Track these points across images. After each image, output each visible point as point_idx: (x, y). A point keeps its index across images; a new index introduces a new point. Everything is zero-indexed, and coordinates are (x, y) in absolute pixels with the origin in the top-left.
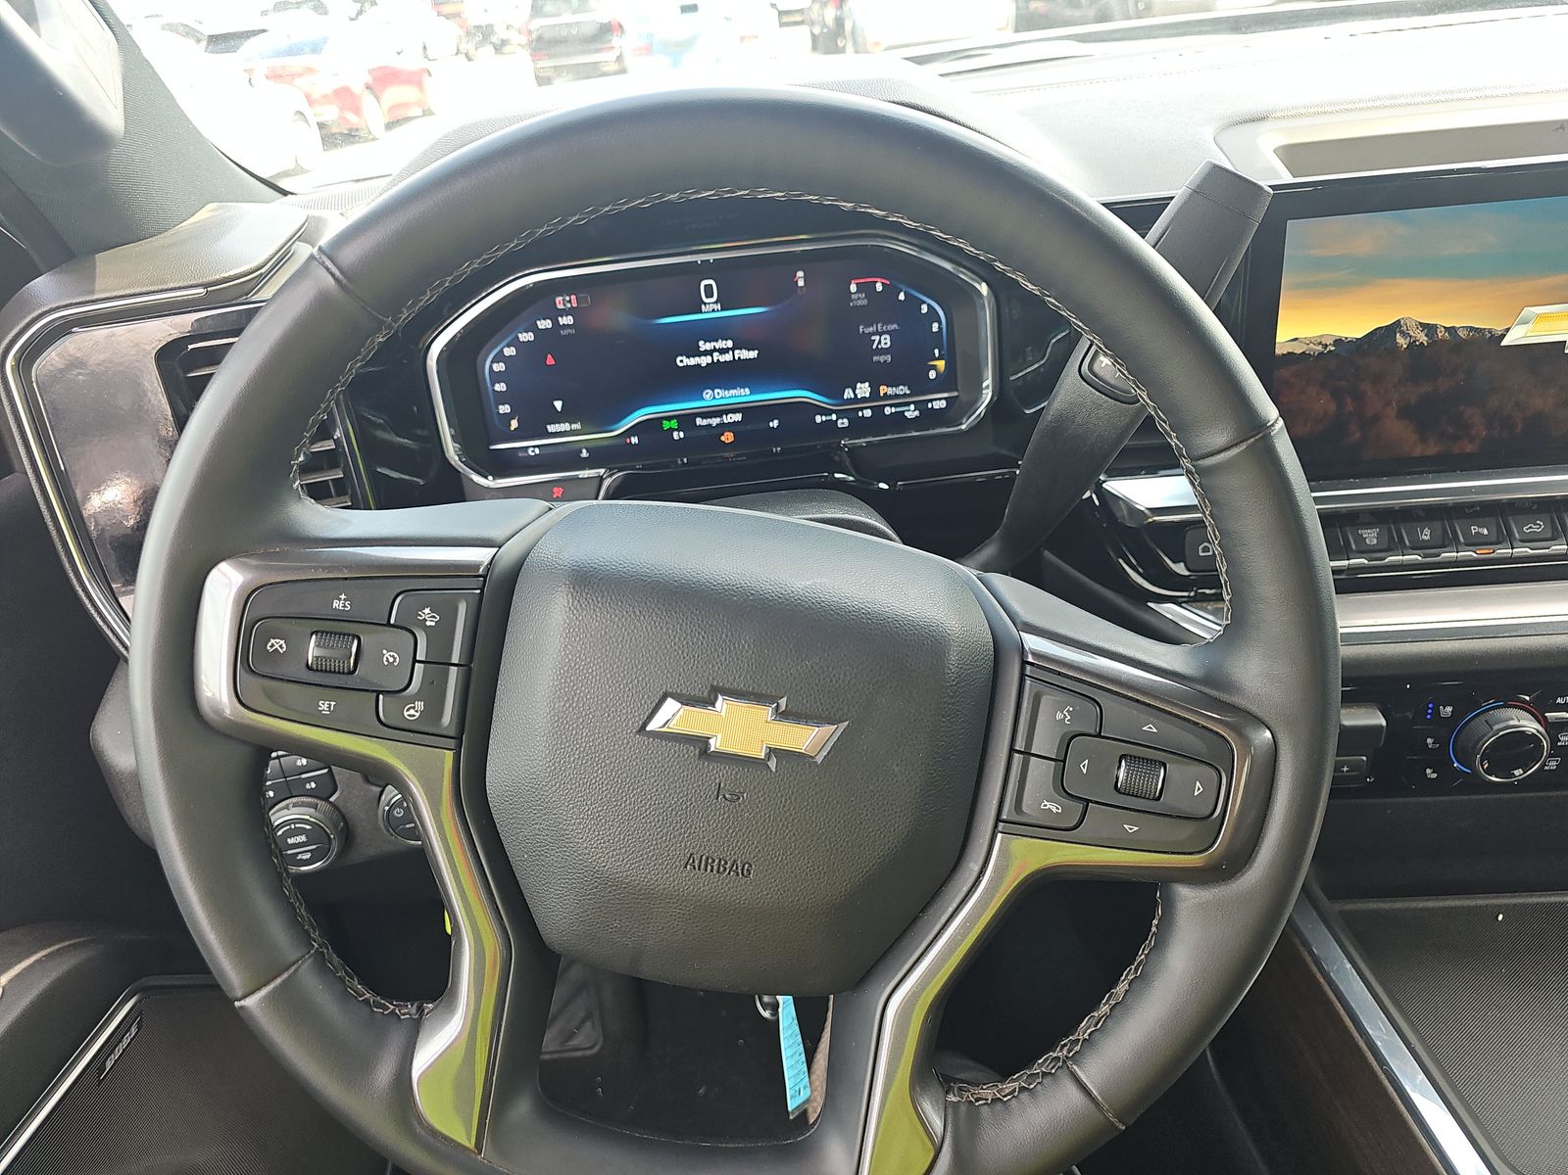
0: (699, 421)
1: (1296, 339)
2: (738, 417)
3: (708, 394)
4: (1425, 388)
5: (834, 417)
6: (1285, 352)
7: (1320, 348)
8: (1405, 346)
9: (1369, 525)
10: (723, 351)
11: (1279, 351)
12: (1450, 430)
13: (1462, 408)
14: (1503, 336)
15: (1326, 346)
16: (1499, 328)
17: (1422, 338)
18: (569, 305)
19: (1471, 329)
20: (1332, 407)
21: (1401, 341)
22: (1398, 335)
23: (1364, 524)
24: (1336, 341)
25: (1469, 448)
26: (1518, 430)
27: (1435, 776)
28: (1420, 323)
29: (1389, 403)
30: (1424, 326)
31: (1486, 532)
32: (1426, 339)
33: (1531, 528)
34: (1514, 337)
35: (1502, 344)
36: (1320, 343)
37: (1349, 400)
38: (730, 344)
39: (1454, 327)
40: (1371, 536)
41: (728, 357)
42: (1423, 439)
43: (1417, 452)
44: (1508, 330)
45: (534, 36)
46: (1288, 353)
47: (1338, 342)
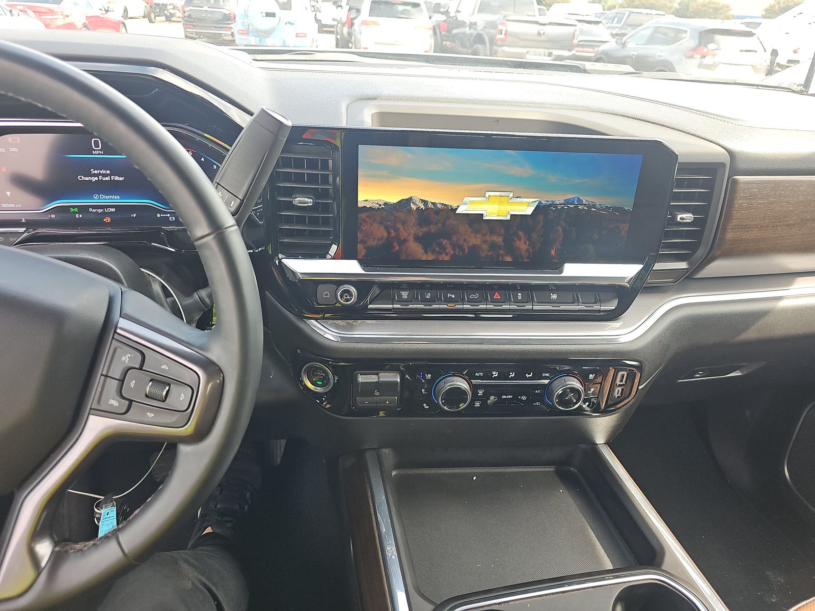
0: (90, 210)
1: (367, 200)
2: (113, 210)
3: (96, 197)
4: (425, 229)
5: (169, 215)
6: (362, 206)
7: (378, 206)
8: (415, 209)
9: (405, 290)
10: (105, 175)
11: (359, 205)
12: (437, 249)
13: (441, 240)
14: (456, 209)
15: (380, 205)
16: (454, 206)
17: (422, 206)
18: (15, 142)
19: (443, 204)
20: (385, 234)
21: (412, 206)
22: (411, 204)
23: (403, 289)
24: (384, 203)
25: (446, 258)
26: (466, 252)
27: (427, 407)
28: (421, 199)
29: (410, 234)
30: (423, 201)
31: (454, 297)
32: (423, 207)
33: (473, 296)
34: (461, 210)
35: (456, 212)
36: (378, 204)
37: (392, 231)
38: (108, 172)
39: (435, 203)
40: (405, 295)
41: (107, 179)
42: (426, 252)
43: (424, 258)
44: (458, 206)
45: (186, 14)
46: (364, 206)
47: (385, 204)
